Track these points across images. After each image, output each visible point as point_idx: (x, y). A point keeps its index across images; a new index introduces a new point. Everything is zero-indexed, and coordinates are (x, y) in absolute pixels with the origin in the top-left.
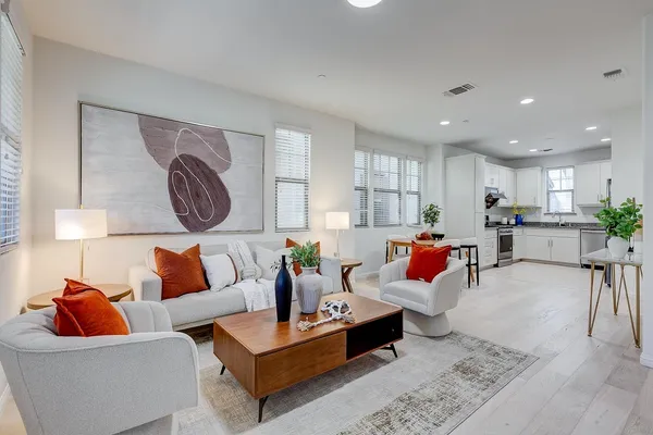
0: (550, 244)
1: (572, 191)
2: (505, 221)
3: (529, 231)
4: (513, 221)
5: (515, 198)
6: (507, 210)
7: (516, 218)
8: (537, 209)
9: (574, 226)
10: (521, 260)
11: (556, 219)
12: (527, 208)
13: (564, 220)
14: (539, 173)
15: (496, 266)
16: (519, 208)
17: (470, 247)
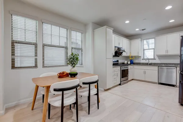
0: (145, 73)
1: (154, 49)
2: (126, 62)
3: (136, 67)
4: (129, 63)
5: (130, 53)
6: (127, 58)
7: (131, 61)
8: (139, 57)
9: (154, 64)
10: (132, 80)
11: (147, 62)
12: (135, 57)
13: (151, 62)
14: (140, 41)
15: (120, 84)
16: (132, 57)
17: (89, 83)
